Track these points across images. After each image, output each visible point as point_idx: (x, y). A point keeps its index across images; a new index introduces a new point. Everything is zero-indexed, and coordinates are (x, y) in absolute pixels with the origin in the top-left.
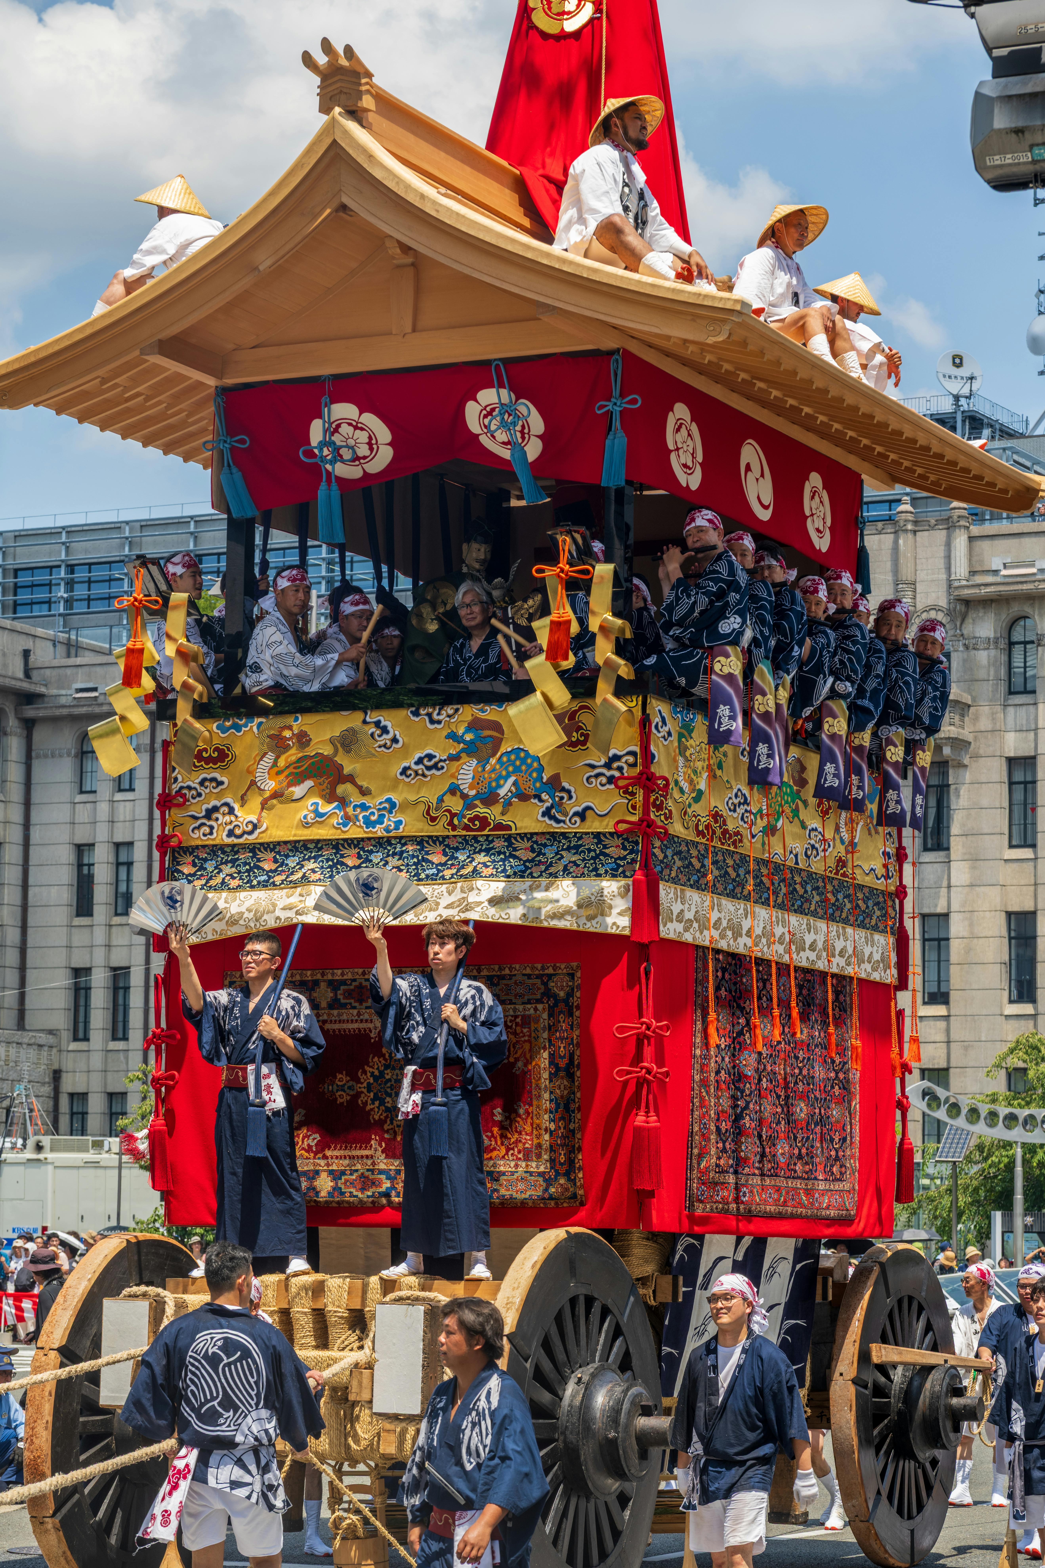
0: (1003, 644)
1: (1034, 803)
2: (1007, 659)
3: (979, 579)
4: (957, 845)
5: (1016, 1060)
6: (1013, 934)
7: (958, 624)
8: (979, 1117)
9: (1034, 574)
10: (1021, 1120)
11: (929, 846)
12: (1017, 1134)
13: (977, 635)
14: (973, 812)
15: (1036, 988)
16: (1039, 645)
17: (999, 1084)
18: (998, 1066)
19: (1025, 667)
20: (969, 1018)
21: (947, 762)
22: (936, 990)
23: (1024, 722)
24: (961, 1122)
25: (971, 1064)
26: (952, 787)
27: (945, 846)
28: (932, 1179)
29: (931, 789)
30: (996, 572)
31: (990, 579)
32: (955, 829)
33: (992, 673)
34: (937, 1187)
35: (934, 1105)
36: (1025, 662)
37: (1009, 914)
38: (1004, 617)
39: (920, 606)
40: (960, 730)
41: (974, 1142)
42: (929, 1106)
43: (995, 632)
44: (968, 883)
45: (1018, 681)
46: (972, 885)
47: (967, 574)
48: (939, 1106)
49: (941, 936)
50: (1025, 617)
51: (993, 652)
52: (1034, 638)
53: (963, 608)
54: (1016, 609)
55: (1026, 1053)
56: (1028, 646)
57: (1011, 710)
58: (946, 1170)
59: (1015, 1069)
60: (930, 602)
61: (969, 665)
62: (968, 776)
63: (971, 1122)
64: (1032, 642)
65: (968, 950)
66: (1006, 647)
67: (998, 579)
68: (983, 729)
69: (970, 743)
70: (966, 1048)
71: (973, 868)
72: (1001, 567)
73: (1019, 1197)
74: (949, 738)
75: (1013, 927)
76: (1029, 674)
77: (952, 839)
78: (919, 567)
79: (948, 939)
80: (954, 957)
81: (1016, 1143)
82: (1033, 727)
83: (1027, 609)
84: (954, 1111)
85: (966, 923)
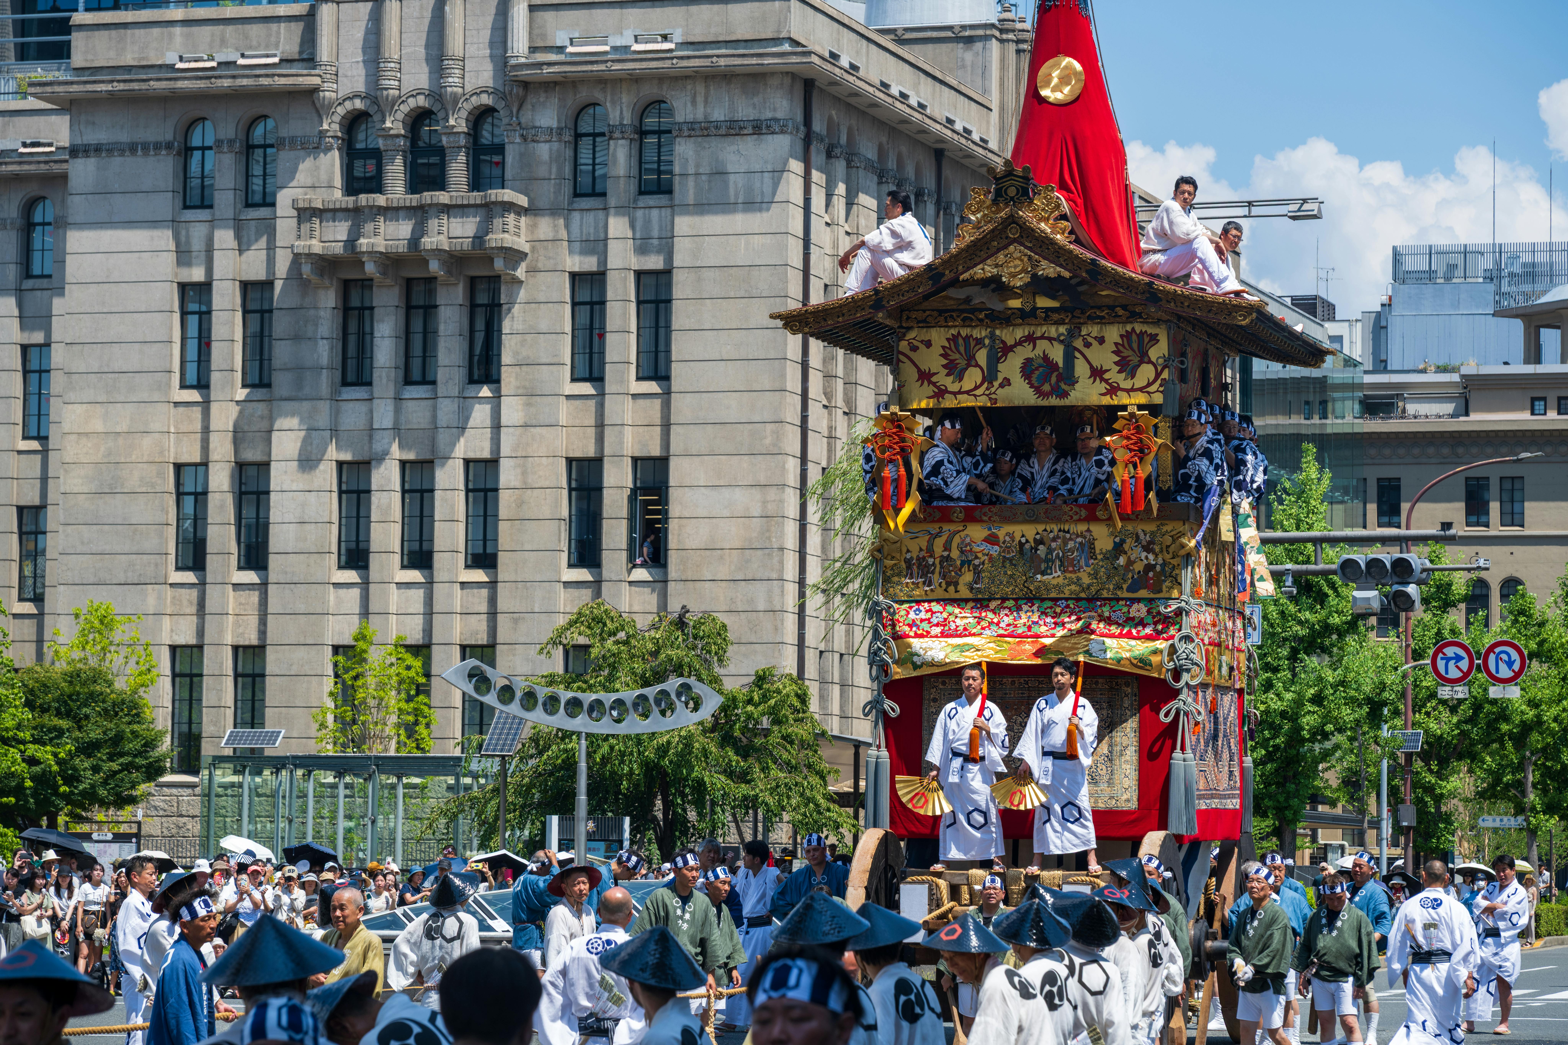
0: (568, 137)
1: (603, 327)
2: (572, 154)
3: (540, 57)
4: (509, 377)
5: (575, 635)
6: (574, 485)
7: (515, 111)
8: (536, 702)
9: (605, 53)
10: (586, 707)
11: (476, 377)
12: (581, 723)
13: (538, 124)
14: (529, 337)
15: (601, 550)
16: (611, 138)
17: (557, 664)
18: (554, 643)
19: (594, 164)
20: (520, 585)
21: (499, 277)
22: (481, 551)
23: (592, 230)
24: (514, 708)
25: (522, 640)
26: (505, 307)
27: (495, 377)
28: (475, 776)
29: (479, 310)
30: (561, 49)
31: (553, 57)
32: (506, 358)
33: (554, 170)
34: (481, 787)
35: (483, 687)
36: (594, 158)
37: (570, 461)
38: (569, 103)
39: (469, 88)
40: (515, 238)
41: (527, 733)
42: (477, 689)
43: (559, 121)
44: (521, 423)
45: (585, 181)
46: (526, 426)
47: (526, 50)
48: (488, 690)
49: (489, 486)
50: (595, 104)
51: (556, 146)
52: (605, 129)
53: (521, 92)
54: (584, 95)
55: (589, 627)
56: (598, 139)
57: (576, 215)
58: (493, 766)
59: (574, 646)
60: (481, 83)
61: (527, 162)
62: (523, 295)
63: (528, 709)
64: (603, 134)
65: (520, 503)
66: (571, 139)
67: (561, 58)
68: (542, 237)
69: (526, 255)
70: (516, 621)
71: (528, 405)
72: (567, 43)
73: (582, 798)
74: (502, 248)
75: (574, 476)
76: (597, 173)
77: (503, 369)
78: (468, 40)
79: (496, 490)
80: (504, 511)
81: (579, 734)
82: (602, 236)
83: (597, 95)
84: (508, 695)
85: (519, 471)
